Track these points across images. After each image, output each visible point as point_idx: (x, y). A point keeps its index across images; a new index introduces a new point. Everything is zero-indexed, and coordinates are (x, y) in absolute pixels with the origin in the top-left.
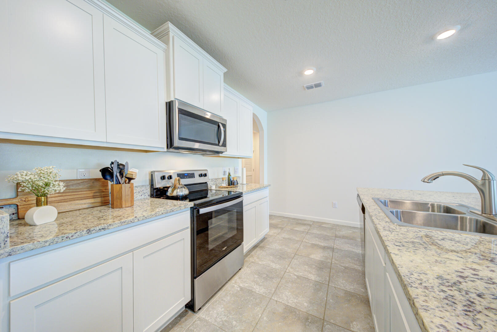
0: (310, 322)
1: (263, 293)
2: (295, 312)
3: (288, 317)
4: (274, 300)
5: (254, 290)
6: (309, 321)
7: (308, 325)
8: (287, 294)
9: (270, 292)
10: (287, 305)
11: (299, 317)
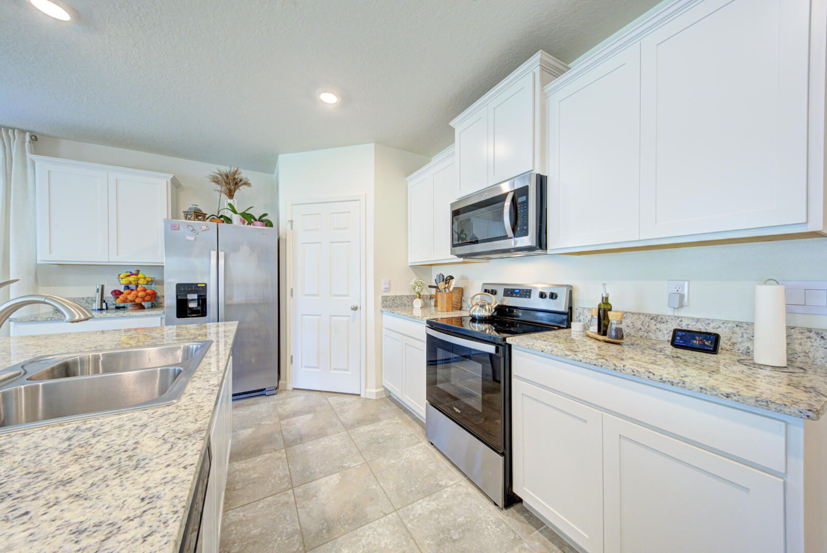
0: (322, 530)
1: (413, 508)
2: (350, 524)
3: (354, 510)
4: (391, 513)
5: (427, 499)
6: (324, 531)
7: (323, 524)
8: (386, 541)
9: (407, 516)
10: (367, 523)
11: (340, 523)
